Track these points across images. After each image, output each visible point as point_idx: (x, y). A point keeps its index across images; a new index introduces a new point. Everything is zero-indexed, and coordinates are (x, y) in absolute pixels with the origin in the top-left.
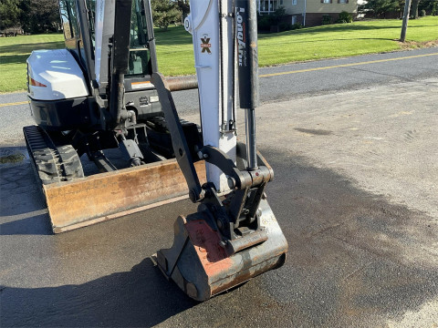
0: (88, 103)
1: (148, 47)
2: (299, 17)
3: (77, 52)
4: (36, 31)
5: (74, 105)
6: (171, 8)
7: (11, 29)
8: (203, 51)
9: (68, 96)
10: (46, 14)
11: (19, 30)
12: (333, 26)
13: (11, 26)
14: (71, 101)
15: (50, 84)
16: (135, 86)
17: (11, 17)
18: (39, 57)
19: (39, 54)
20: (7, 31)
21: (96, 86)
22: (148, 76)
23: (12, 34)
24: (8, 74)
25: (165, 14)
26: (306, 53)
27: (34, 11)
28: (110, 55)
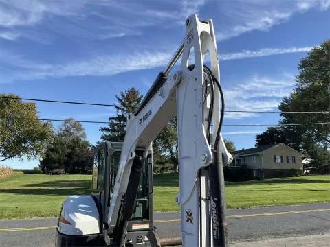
0: (99, 239)
1: (148, 198)
2: (259, 171)
3: (98, 198)
4: (73, 172)
5: (88, 240)
6: (166, 162)
7: (57, 170)
8: (188, 221)
9: (85, 233)
10: (83, 161)
11: (62, 171)
12: (286, 179)
13: (58, 168)
14: (87, 236)
15: (74, 223)
16: (135, 227)
17: (59, 162)
18: (71, 201)
19: (72, 199)
20: (55, 171)
21: (107, 227)
22: (145, 220)
23: (57, 173)
24: (47, 203)
25: (162, 166)
26: (267, 199)
27: (76, 159)
28: (120, 207)
